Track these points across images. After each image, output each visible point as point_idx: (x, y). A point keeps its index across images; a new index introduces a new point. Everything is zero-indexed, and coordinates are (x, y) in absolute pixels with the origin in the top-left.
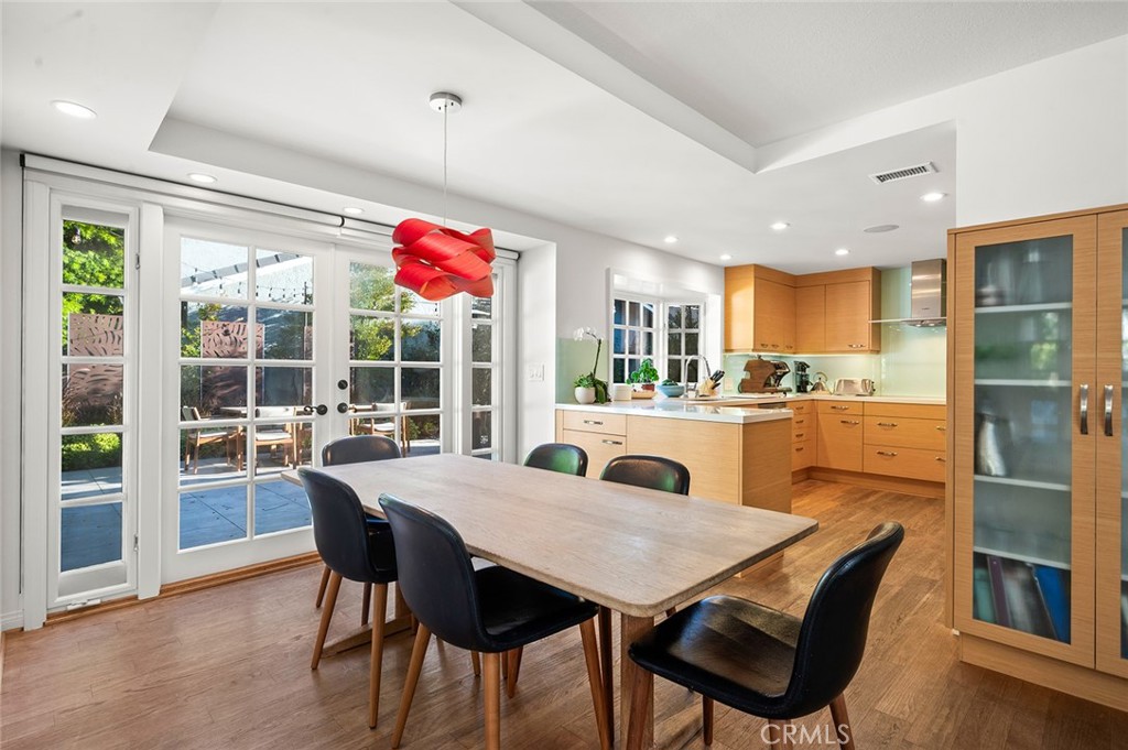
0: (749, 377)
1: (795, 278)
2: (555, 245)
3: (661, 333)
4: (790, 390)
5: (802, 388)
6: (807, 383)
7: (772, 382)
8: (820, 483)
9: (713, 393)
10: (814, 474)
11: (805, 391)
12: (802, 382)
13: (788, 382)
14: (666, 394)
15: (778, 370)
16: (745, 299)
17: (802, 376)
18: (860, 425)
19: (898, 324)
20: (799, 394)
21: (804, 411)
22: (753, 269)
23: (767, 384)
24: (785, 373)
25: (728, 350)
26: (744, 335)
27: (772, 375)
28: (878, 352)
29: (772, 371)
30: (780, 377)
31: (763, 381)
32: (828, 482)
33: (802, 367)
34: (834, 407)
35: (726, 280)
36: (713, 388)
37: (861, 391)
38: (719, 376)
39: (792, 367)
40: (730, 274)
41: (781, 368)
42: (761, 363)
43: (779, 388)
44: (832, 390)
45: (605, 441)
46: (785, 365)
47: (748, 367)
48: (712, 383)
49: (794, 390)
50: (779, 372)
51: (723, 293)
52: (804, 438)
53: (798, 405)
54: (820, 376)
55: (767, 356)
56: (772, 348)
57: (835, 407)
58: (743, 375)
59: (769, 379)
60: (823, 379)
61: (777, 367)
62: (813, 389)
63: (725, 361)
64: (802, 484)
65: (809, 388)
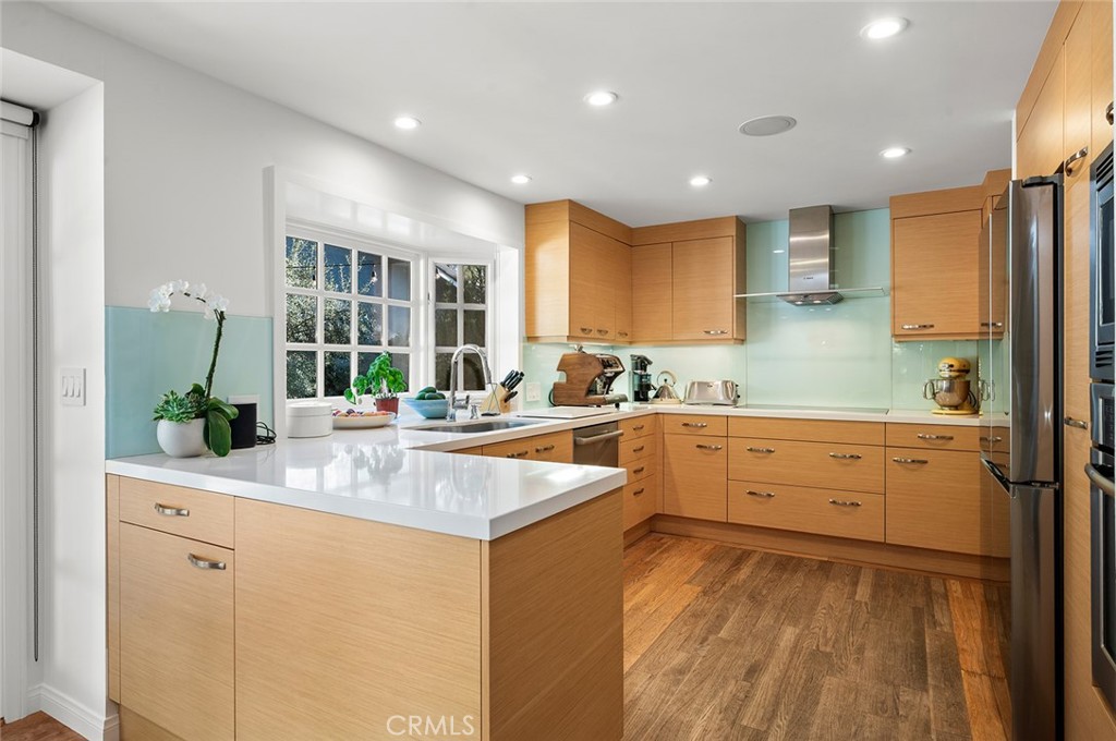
0: (564, 380)
1: (631, 229)
2: (102, 83)
3: (422, 309)
4: (625, 400)
5: (641, 394)
6: (648, 387)
7: (599, 387)
8: (668, 541)
9: (506, 409)
10: (661, 525)
11: (646, 399)
12: (641, 386)
13: (623, 386)
14: (423, 413)
15: (607, 369)
16: (555, 255)
17: (641, 377)
18: (723, 452)
19: (768, 300)
20: (637, 404)
21: (645, 431)
22: (567, 207)
23: (591, 391)
24: (617, 374)
25: (531, 338)
26: (555, 314)
27: (599, 376)
28: (743, 341)
29: (598, 371)
30: (610, 380)
31: (585, 387)
32: (678, 536)
33: (642, 363)
34: (685, 425)
35: (527, 224)
36: (506, 400)
37: (721, 398)
38: (514, 380)
39: (628, 364)
40: (533, 216)
41: (611, 366)
42: (584, 359)
43: (609, 397)
44: (682, 398)
45: (195, 558)
46: (617, 362)
47: (563, 366)
48: (503, 392)
49: (630, 397)
50: (609, 372)
51: (522, 245)
52: (644, 473)
53: (637, 423)
54: (665, 376)
55: (592, 349)
56: (598, 336)
57: (688, 424)
58: (558, 377)
59: (593, 382)
60: (670, 381)
61: (606, 364)
62: (656, 396)
63: (525, 356)
64: (643, 544)
65: (651, 394)
